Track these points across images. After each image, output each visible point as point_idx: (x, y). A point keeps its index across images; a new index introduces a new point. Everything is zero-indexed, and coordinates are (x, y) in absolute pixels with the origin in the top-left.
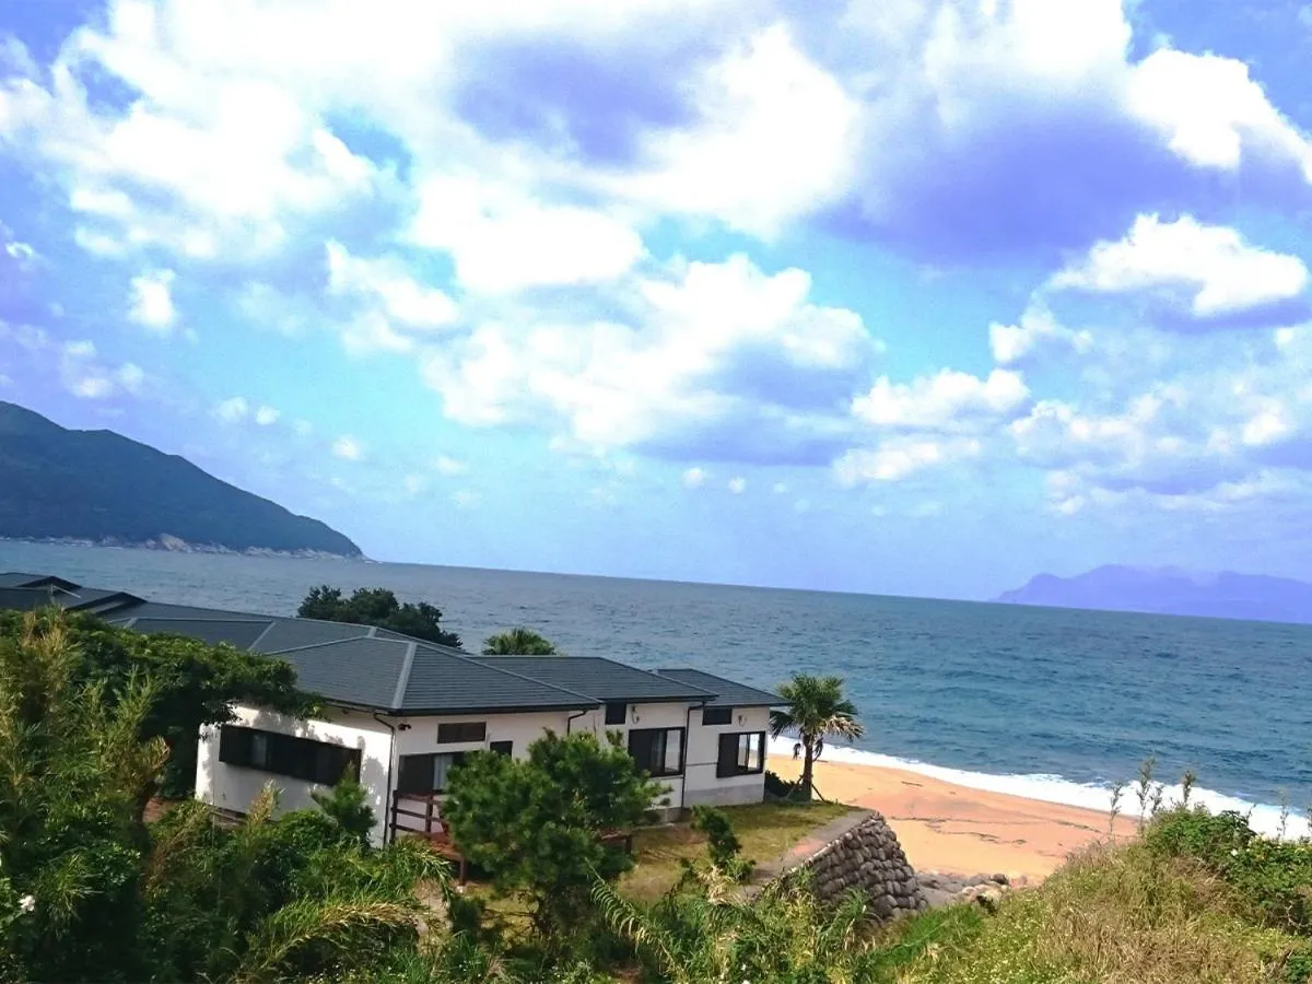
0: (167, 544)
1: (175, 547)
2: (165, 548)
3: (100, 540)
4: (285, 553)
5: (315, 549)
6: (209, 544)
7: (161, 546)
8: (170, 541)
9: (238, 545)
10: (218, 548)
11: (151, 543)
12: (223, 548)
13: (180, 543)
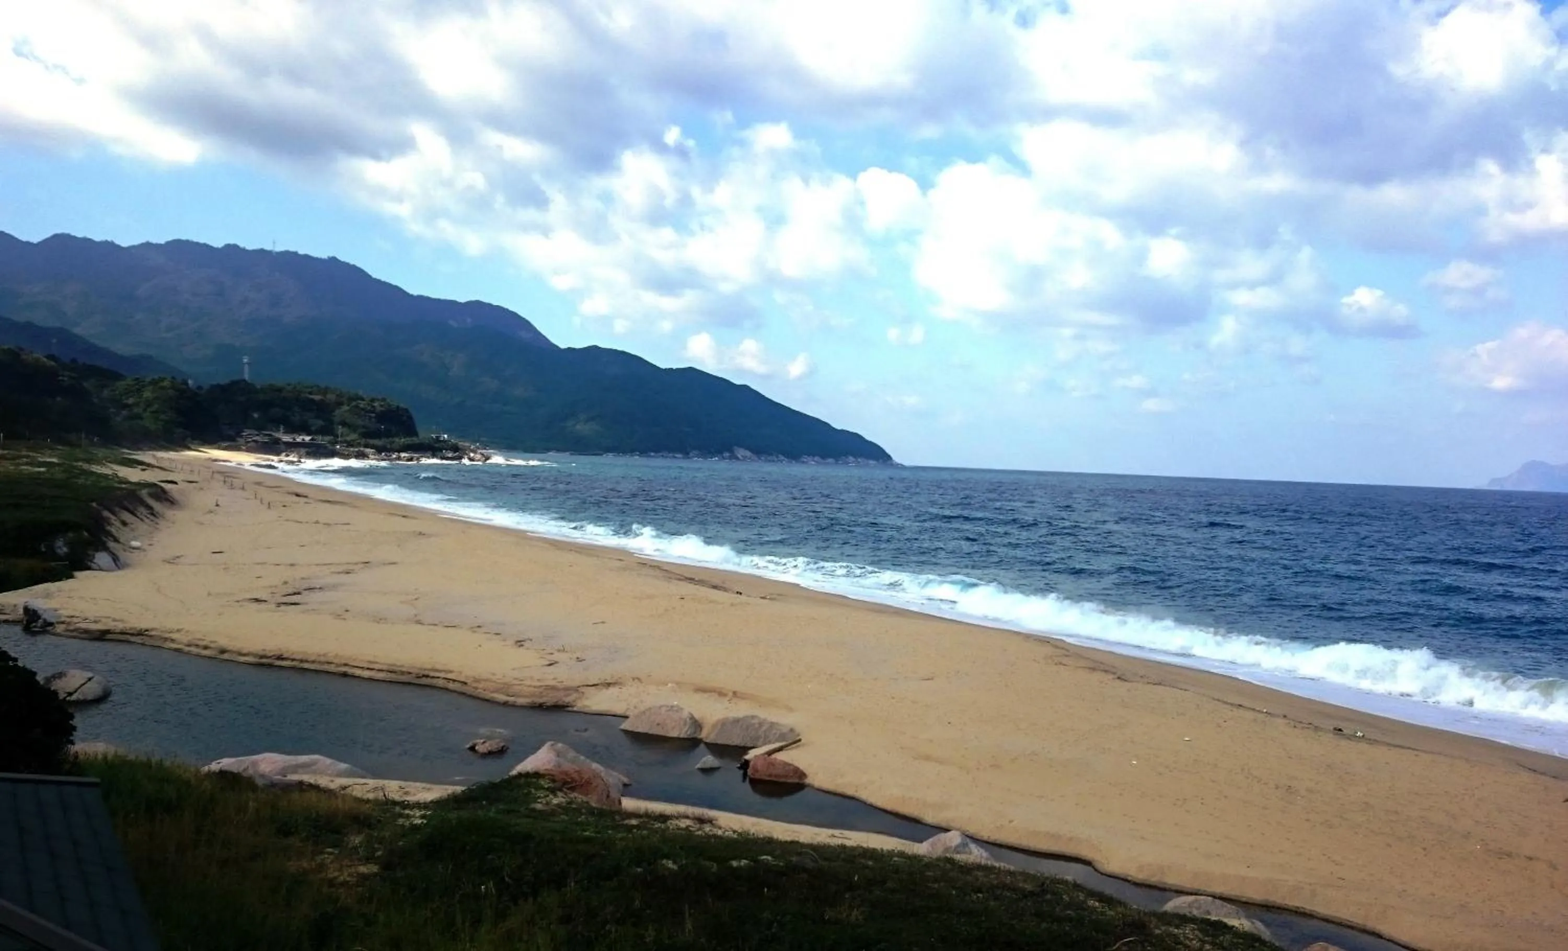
0: (739, 456)
1: (745, 457)
2: (737, 458)
3: (688, 454)
4: (830, 460)
5: (855, 457)
6: (771, 454)
7: (734, 457)
8: (741, 452)
9: (794, 455)
10: (777, 457)
11: (727, 454)
12: (782, 457)
13: (748, 453)
